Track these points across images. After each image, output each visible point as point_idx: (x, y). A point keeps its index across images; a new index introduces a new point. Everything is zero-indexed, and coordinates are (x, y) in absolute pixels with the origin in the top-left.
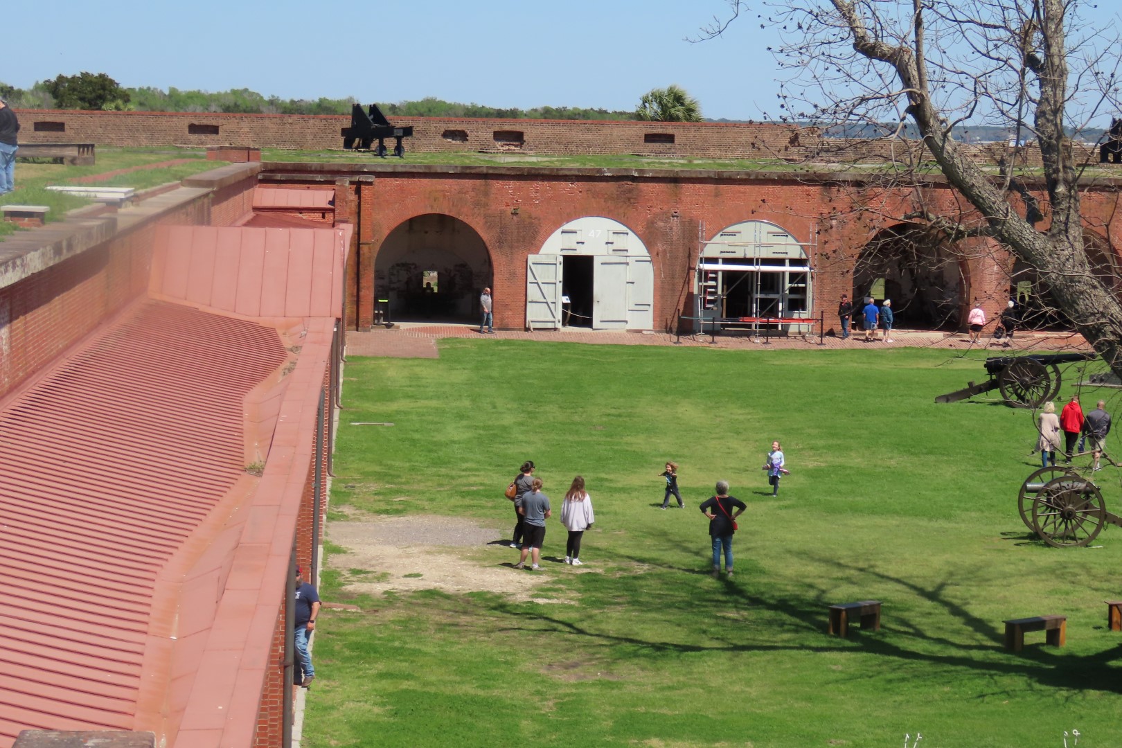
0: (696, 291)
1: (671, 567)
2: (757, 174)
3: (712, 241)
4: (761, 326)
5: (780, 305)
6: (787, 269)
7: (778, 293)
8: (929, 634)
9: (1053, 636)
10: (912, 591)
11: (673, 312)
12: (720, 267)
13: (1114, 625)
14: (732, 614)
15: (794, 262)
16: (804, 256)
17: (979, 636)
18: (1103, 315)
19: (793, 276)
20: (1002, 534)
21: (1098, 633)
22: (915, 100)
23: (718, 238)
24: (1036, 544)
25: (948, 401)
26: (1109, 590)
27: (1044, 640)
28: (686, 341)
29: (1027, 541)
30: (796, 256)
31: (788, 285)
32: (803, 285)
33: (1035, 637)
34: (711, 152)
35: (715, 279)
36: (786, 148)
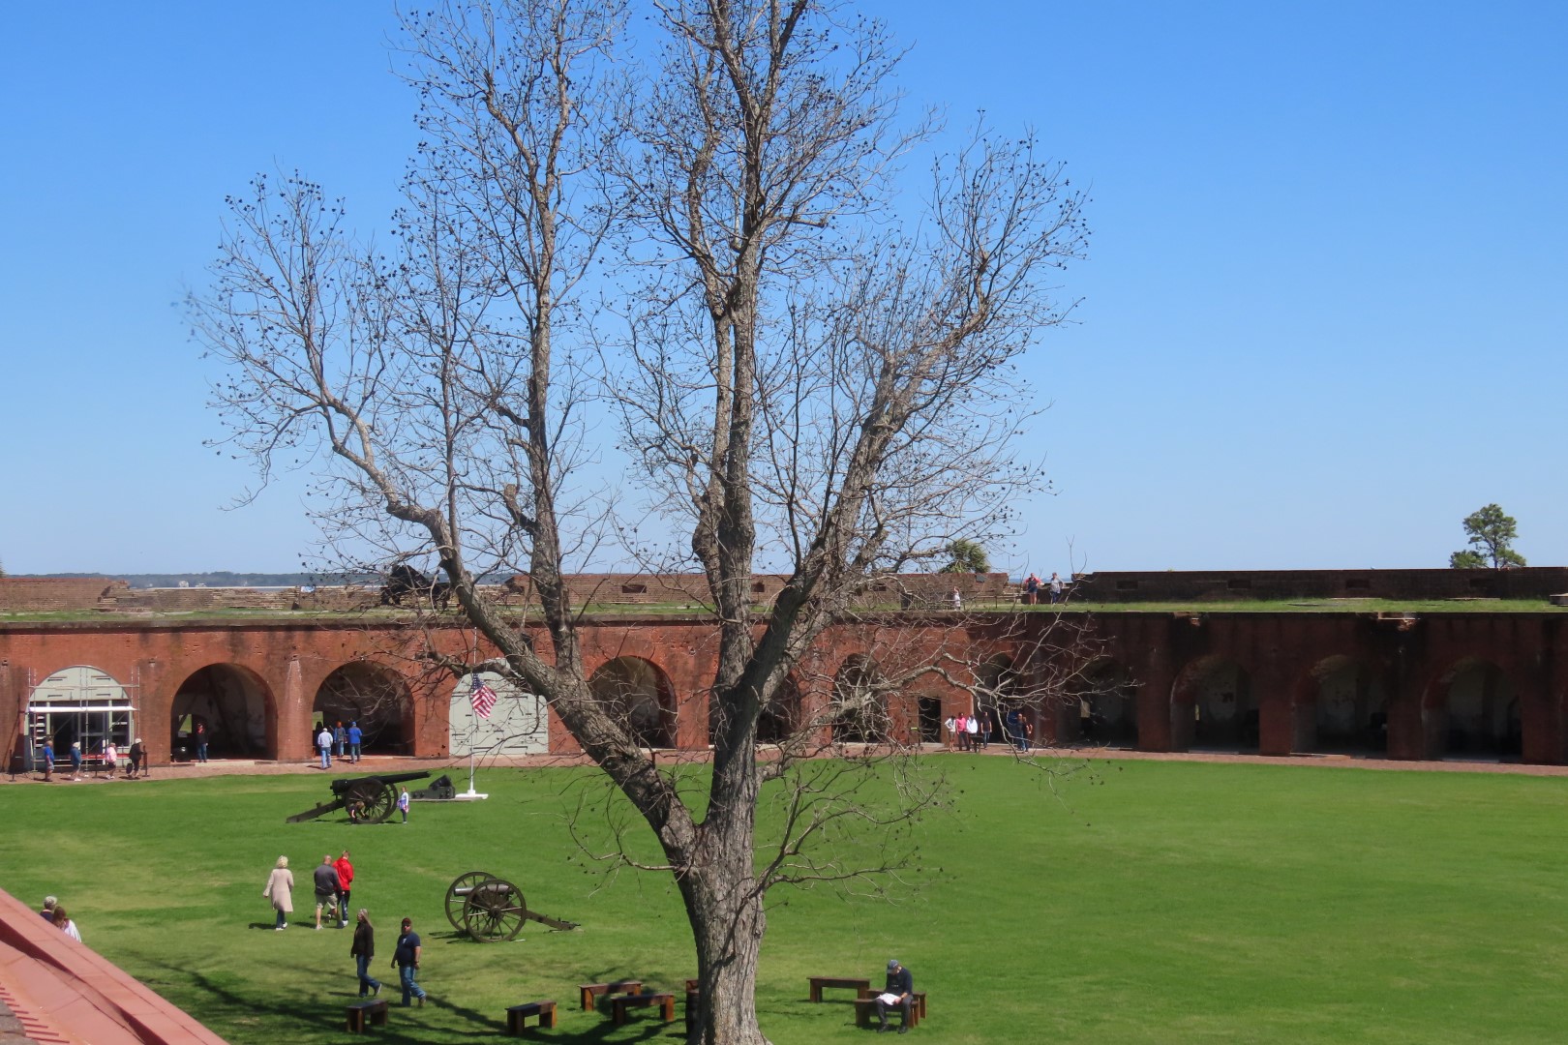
0: (26, 732)
1: (159, 983)
2: (81, 624)
3: (41, 686)
4: (90, 762)
5: (104, 742)
6: (111, 709)
7: (100, 731)
8: (432, 1024)
9: (546, 1019)
10: (390, 989)
11: (5, 751)
12: (48, 709)
13: (587, 1006)
14: (245, 1021)
15: (116, 702)
16: (125, 697)
17: (476, 1024)
18: (608, 736)
19: (117, 716)
20: (430, 934)
21: (574, 1014)
22: (447, 555)
23: (45, 683)
24: (466, 941)
25: (298, 820)
26: (557, 977)
27: (537, 1023)
28: (21, 780)
29: (455, 939)
30: (118, 697)
31: (111, 724)
32: (125, 723)
33: (532, 1021)
34: (30, 605)
35: (43, 721)
36: (99, 599)
